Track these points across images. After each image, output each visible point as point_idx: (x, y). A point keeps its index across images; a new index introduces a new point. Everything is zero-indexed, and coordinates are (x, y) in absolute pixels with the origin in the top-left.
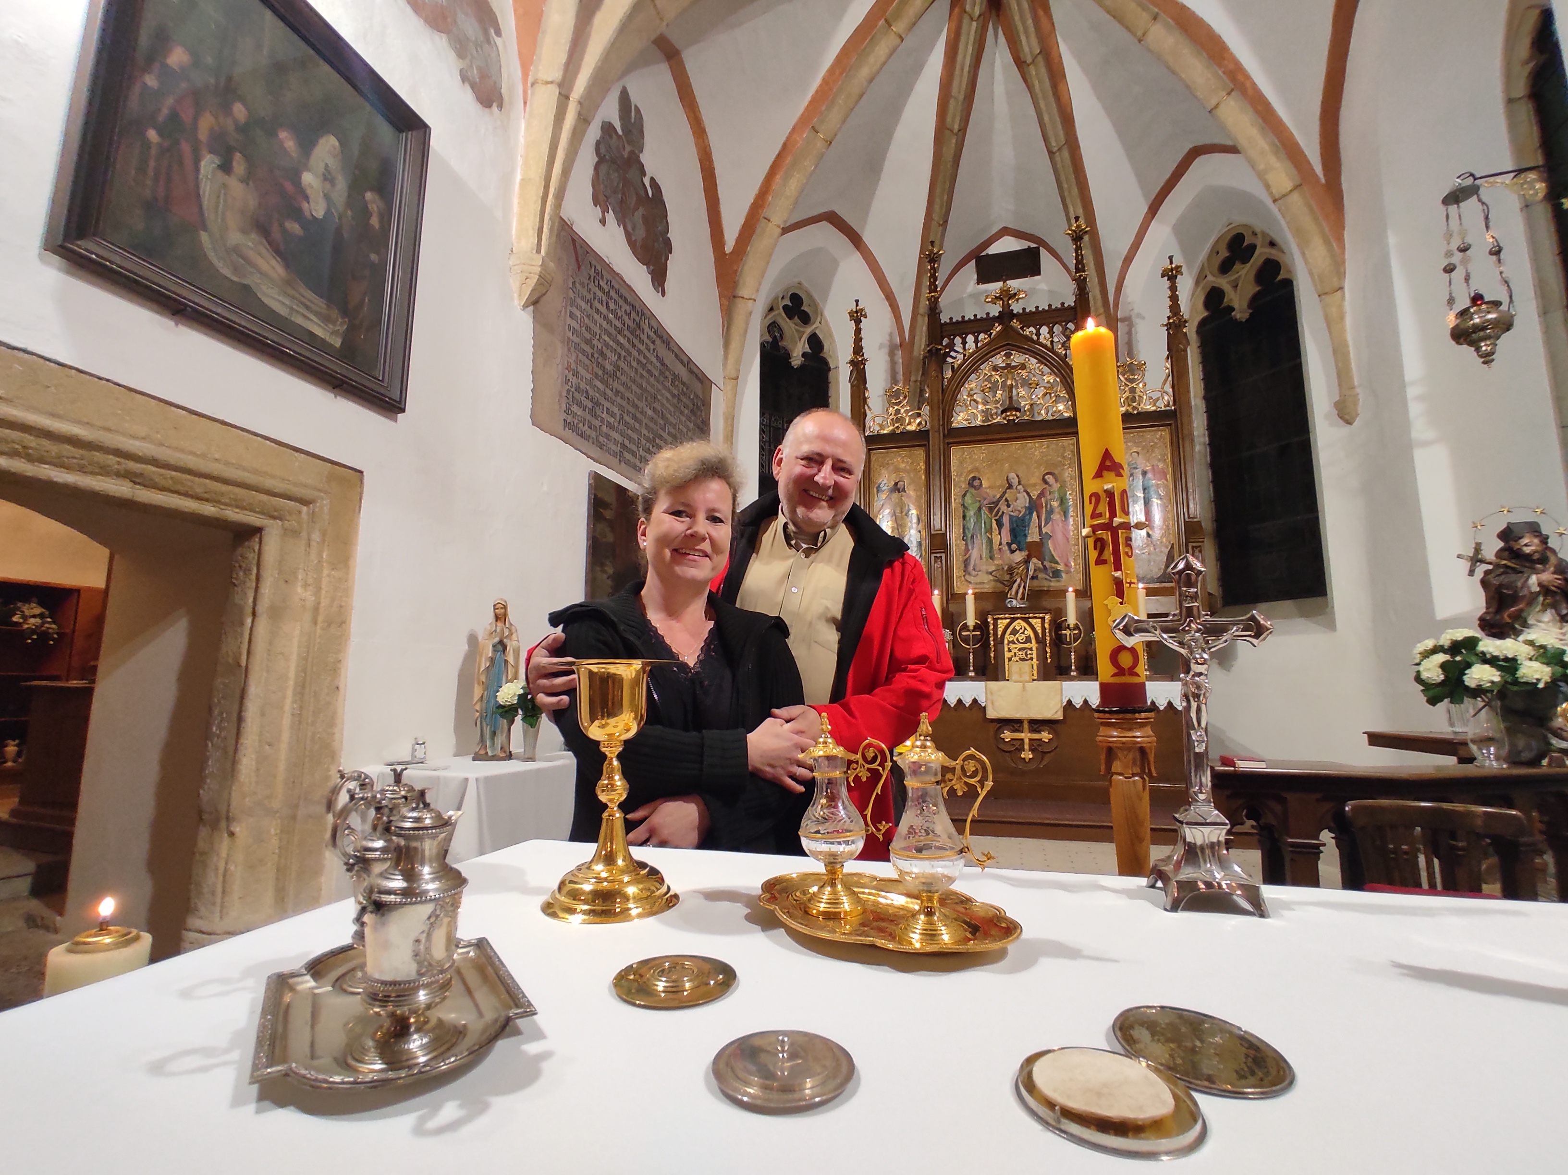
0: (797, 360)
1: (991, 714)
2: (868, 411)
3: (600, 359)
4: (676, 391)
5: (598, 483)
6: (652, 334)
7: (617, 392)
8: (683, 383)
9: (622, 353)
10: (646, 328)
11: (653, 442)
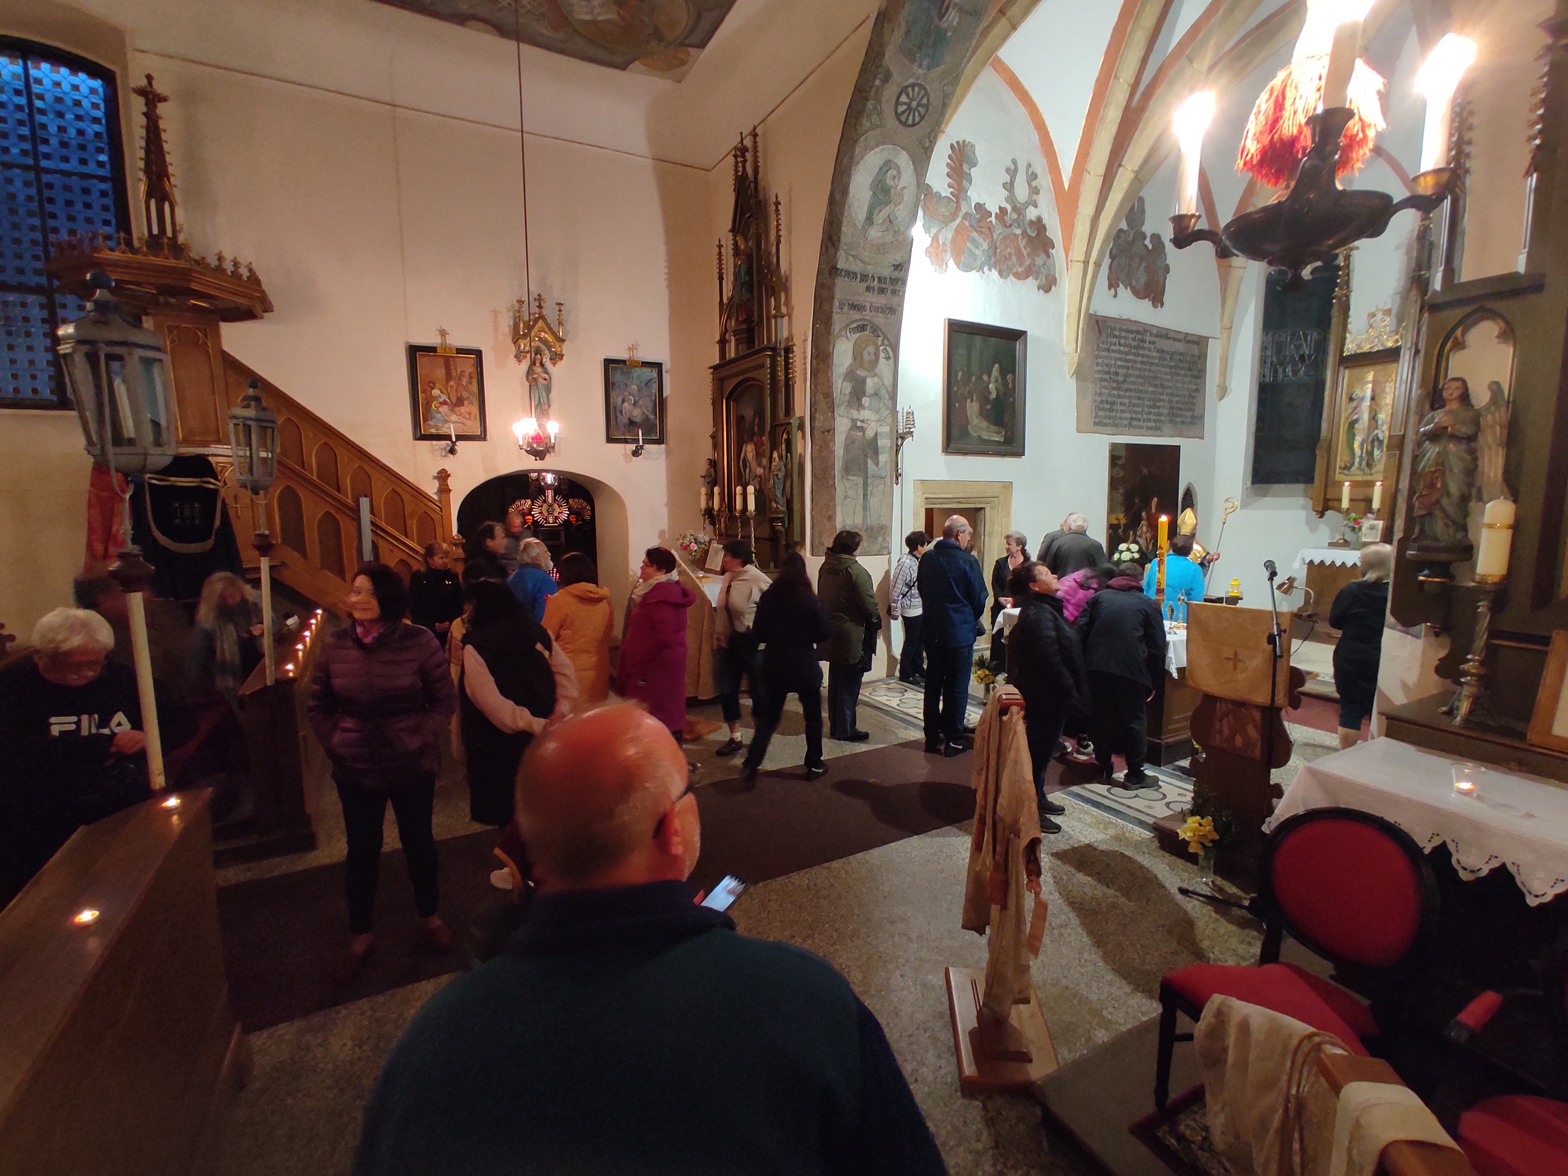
3: (1115, 378)
4: (1174, 364)
5: (1114, 446)
6: (1153, 339)
7: (1127, 390)
8: (1180, 354)
9: (1131, 364)
10: (1148, 338)
11: (1154, 407)
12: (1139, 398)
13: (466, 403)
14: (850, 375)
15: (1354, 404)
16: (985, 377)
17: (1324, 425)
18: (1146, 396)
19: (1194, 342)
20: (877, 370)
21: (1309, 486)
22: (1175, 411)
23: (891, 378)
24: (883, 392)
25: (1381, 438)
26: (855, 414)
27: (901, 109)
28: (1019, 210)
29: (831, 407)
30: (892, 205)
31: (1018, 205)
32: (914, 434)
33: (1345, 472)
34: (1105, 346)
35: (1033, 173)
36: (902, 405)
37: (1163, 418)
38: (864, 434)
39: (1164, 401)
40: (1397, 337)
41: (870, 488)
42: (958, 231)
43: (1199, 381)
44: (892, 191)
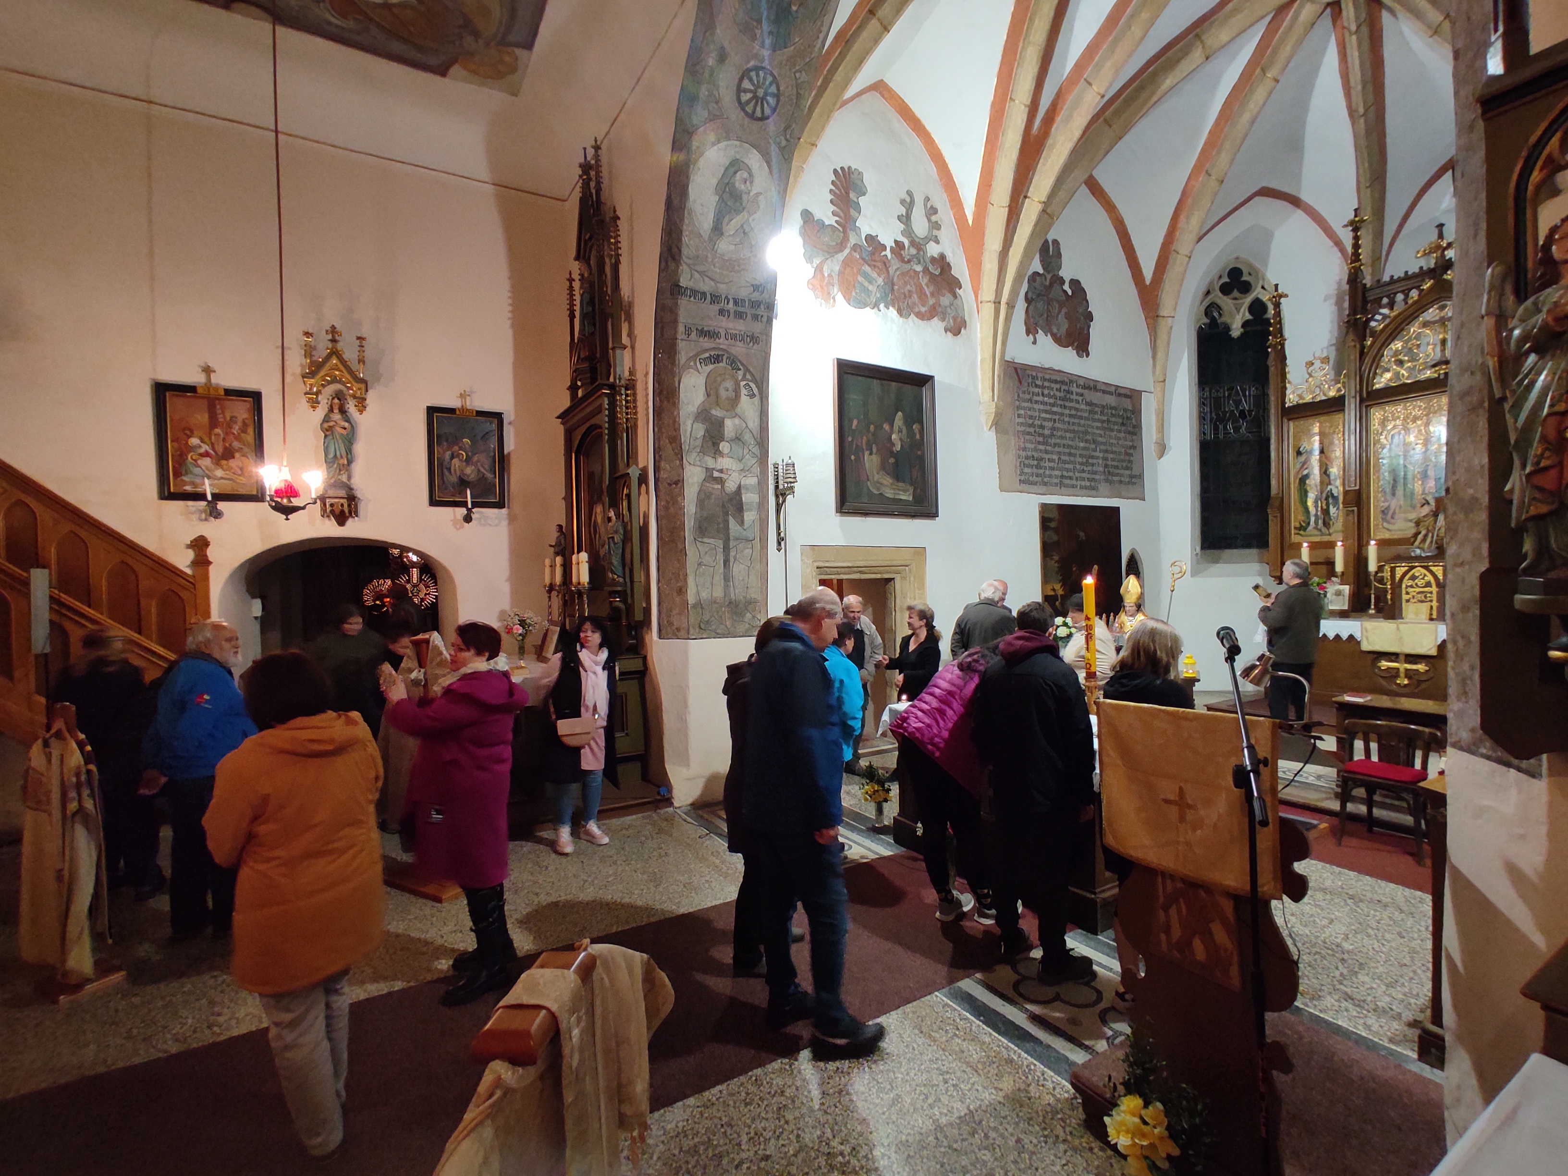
0: (1236, 331)
1: (1365, 647)
2: (1287, 385)
3: (1041, 431)
4: (1105, 418)
5: (1045, 508)
6: (1080, 390)
7: (1055, 445)
8: (1112, 408)
9: (1057, 417)
10: (1074, 389)
11: (1087, 464)
12: (1070, 454)
13: (237, 455)
14: (703, 415)
15: (1302, 459)
16: (886, 427)
17: (1274, 482)
18: (1078, 452)
19: (1126, 396)
20: (738, 410)
21: (1264, 551)
22: (1111, 470)
23: (757, 420)
24: (747, 437)
25: (1336, 495)
26: (710, 462)
27: (745, 97)
28: (918, 245)
29: (679, 454)
30: (745, 213)
31: (917, 240)
32: (796, 490)
33: (1302, 532)
34: (1028, 397)
35: (932, 207)
36: (777, 454)
37: (1097, 477)
38: (723, 487)
39: (1097, 458)
40: (1339, 385)
41: (732, 553)
42: (846, 263)
43: (1134, 437)
44: (745, 197)
